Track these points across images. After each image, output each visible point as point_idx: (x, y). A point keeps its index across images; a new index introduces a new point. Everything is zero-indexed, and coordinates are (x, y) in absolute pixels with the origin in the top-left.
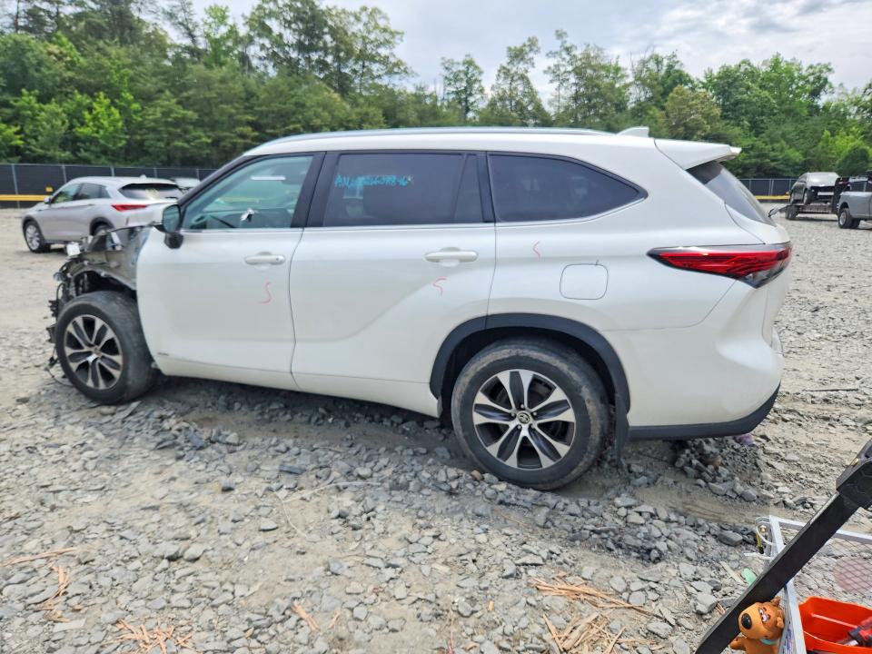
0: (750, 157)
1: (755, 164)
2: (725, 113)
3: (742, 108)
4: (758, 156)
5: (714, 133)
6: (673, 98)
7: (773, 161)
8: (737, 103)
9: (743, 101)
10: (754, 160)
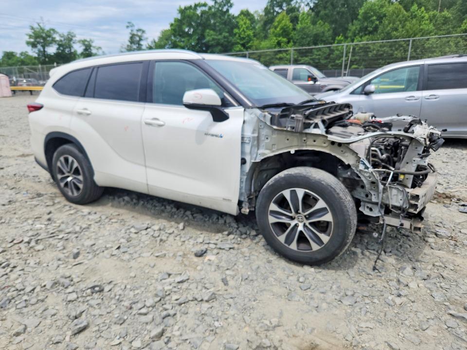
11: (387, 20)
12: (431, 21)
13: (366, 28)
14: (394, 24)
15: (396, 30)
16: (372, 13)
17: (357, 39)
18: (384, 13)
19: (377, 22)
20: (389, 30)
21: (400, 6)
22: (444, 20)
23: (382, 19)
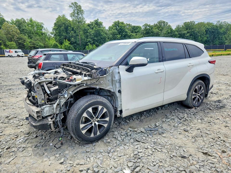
0: (31, 44)
1: (33, 46)
2: (21, 32)
3: (25, 31)
4: (33, 44)
5: (20, 37)
6: (4, 26)
7: (37, 46)
8: (23, 30)
9: (25, 29)
10: (32, 45)
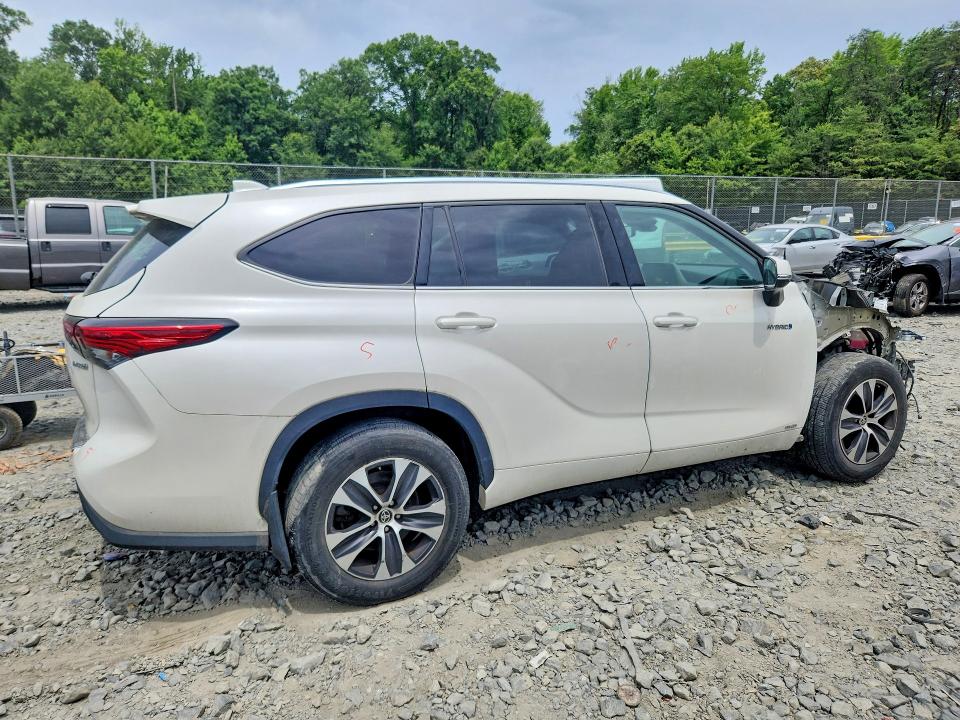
11: (82, 111)
12: (171, 127)
13: (38, 122)
14: (100, 122)
15: (108, 133)
16: (46, 93)
17: (20, 142)
18: (73, 96)
19: (63, 114)
20: (92, 134)
21: (103, 90)
22: (194, 130)
23: (72, 109)
